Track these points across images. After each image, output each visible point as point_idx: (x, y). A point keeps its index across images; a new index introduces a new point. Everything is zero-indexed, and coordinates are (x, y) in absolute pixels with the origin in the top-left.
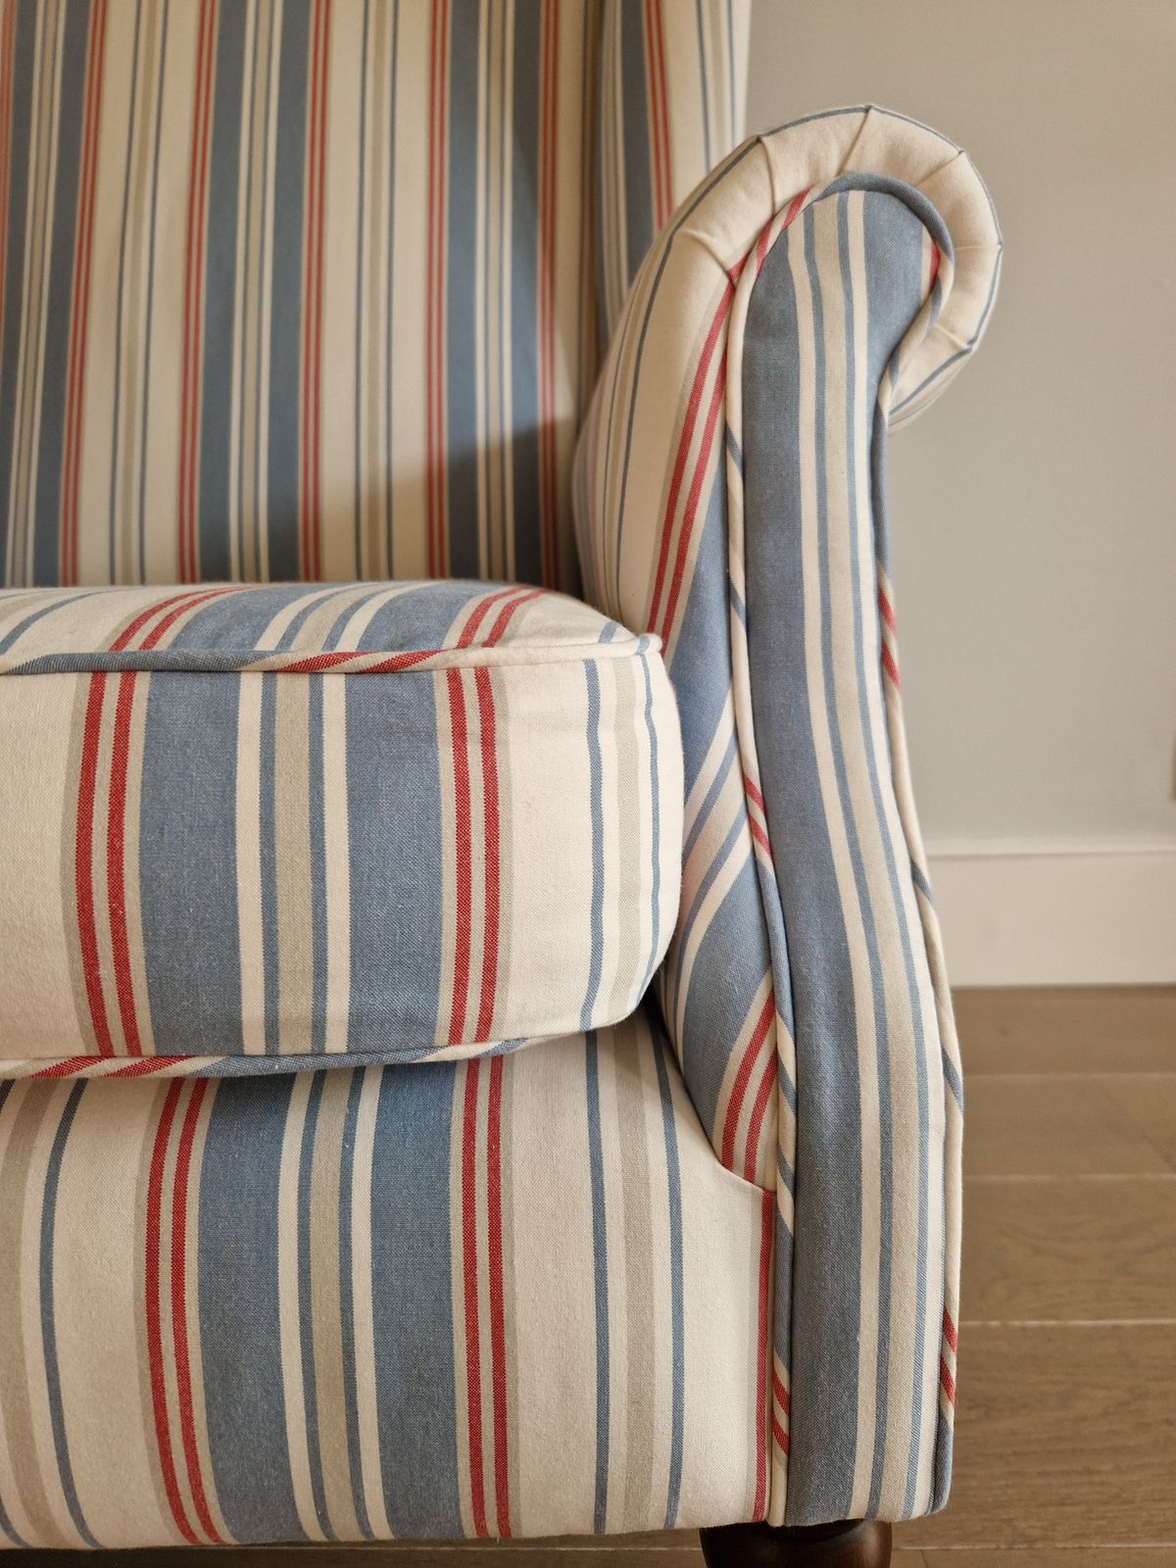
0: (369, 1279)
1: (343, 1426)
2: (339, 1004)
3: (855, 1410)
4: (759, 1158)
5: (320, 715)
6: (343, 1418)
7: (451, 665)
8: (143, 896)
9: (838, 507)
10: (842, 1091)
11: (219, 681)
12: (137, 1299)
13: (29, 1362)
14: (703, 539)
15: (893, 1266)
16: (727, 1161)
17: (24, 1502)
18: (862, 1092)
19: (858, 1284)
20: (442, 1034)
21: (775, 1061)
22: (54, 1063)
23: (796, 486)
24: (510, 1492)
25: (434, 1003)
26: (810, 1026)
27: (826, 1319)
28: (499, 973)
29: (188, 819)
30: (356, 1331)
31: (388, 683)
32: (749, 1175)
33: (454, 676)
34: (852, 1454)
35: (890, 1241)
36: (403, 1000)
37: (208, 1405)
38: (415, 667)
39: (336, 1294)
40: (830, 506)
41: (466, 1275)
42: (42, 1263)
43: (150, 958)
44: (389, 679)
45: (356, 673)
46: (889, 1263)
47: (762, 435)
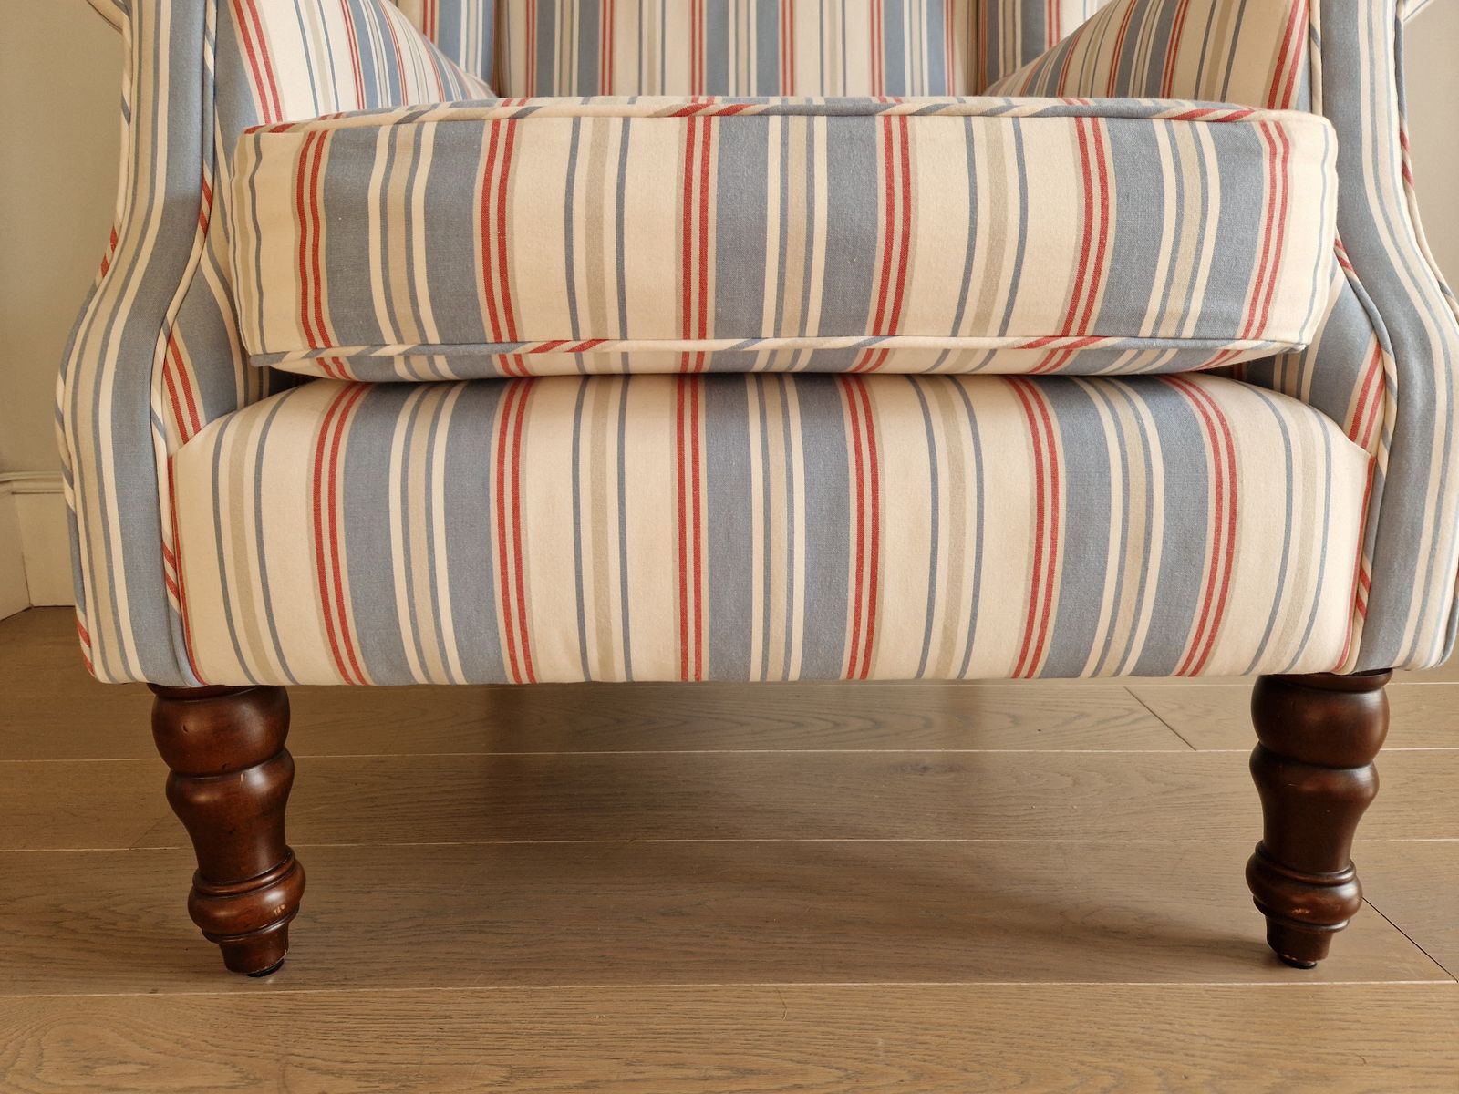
0: (1163, 489)
1: (1138, 578)
2: (1196, 306)
3: (1412, 587)
4: (1372, 434)
5: (1200, 141)
6: (1139, 572)
7: (1261, 119)
8: (1117, 232)
9: (1380, 77)
10: (1426, 391)
11: (1143, 122)
12: (1032, 498)
13: (967, 536)
14: (1300, 95)
15: (1445, 496)
16: (1352, 437)
17: (945, 627)
18: (1438, 392)
19: (1424, 508)
20: (1240, 333)
21: (1385, 377)
22: (1035, 339)
23: (1357, 63)
24: (1220, 626)
25: (1240, 310)
26: (1406, 356)
27: (1402, 530)
28: (1273, 298)
29: (1141, 191)
30: (1154, 519)
31: (1229, 126)
32: (1364, 445)
33: (1264, 125)
34: (1406, 616)
35: (1445, 480)
36: (1226, 307)
37: (1064, 563)
38: (1244, 118)
39: (1144, 498)
40: (1376, 77)
41: (1217, 488)
42: (978, 478)
43: (1112, 270)
44: (1230, 124)
45: (1214, 121)
46: (1443, 494)
47: (1335, 32)
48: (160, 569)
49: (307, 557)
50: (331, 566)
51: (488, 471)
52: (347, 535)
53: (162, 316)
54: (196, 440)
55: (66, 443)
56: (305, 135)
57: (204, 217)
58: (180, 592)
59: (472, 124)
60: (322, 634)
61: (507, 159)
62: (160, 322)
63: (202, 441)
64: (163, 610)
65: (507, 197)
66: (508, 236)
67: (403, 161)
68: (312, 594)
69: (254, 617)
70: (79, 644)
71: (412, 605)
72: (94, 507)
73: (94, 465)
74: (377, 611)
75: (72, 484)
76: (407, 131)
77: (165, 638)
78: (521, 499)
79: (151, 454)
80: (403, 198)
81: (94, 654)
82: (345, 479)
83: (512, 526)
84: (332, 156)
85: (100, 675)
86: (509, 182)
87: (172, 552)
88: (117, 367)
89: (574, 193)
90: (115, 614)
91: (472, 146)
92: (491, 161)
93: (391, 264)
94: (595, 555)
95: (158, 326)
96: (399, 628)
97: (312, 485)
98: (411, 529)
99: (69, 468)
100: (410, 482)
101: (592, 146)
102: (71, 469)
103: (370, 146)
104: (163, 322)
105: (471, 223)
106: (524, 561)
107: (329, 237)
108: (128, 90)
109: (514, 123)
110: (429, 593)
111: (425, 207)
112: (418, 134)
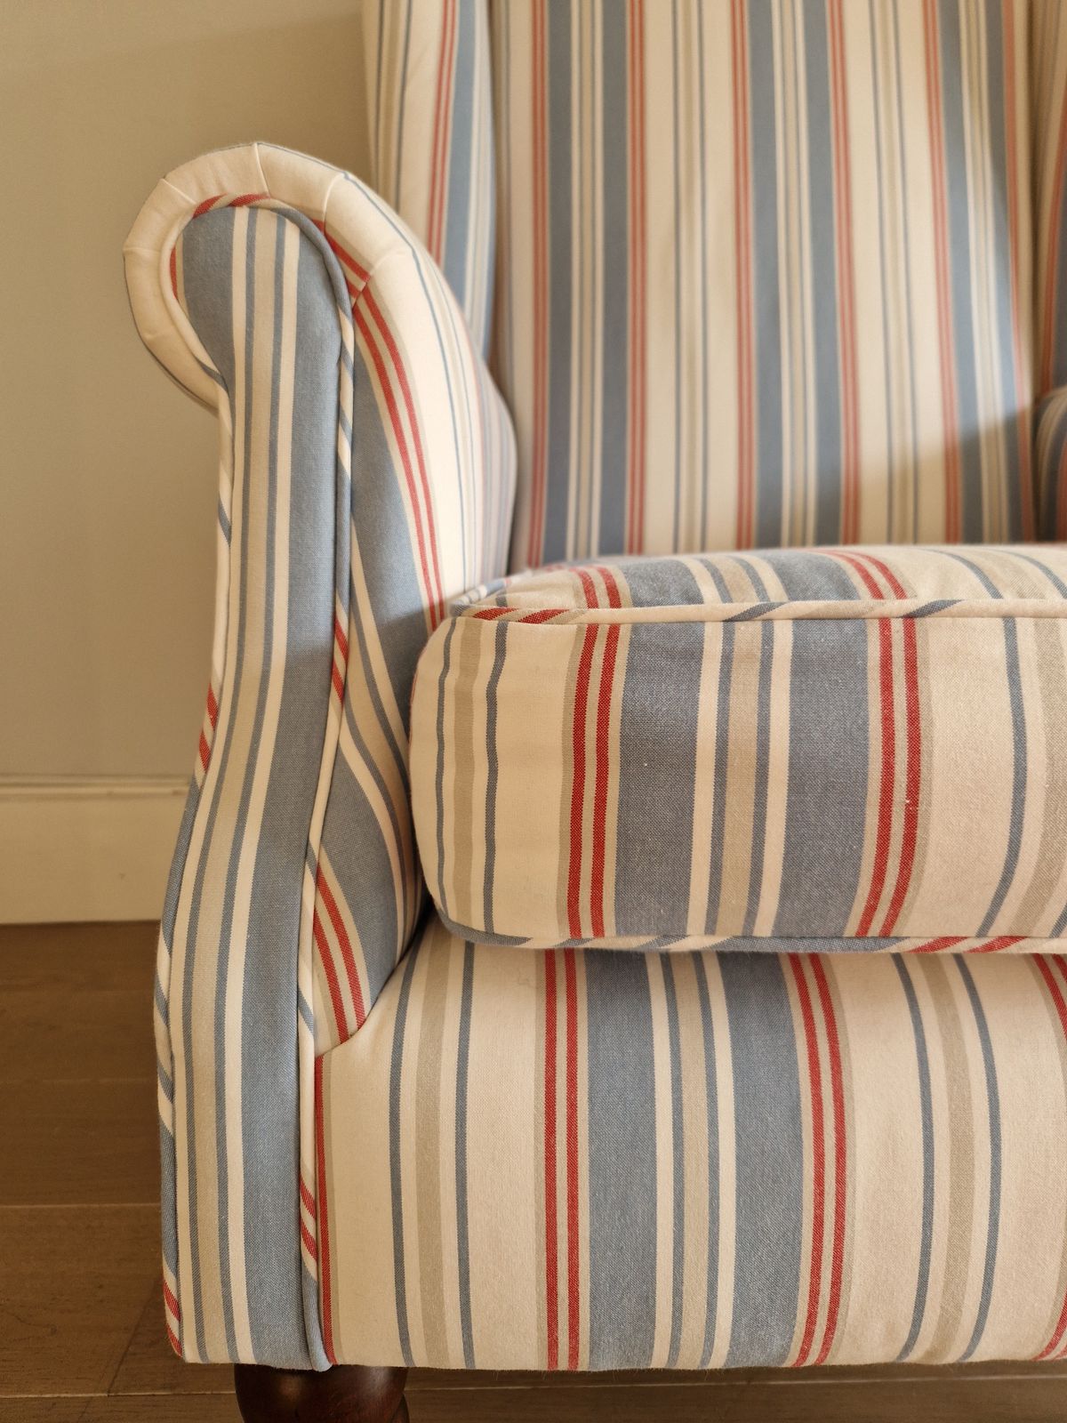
48: (293, 1218)
49: (532, 1226)
50: (566, 1239)
51: (798, 1097)
52: (593, 1195)
53: (304, 843)
54: (363, 1039)
55: (170, 1042)
56: (580, 629)
57: (339, 678)
58: (322, 1250)
59: (848, 628)
60: (539, 1329)
61: (912, 685)
62: (303, 852)
63: (370, 1040)
64: (293, 1276)
65: (923, 748)
66: (922, 808)
67: (743, 680)
68: (533, 1277)
69: (441, 1304)
70: (164, 1316)
71: (678, 1293)
72: (207, 1135)
73: (213, 1078)
74: (625, 1300)
75: (171, 1096)
76: (748, 633)
77: (292, 1314)
78: (848, 1141)
79: (294, 1058)
80: (754, 743)
81: (185, 1329)
82: (591, 1110)
83: (834, 1181)
84: (631, 669)
85: (191, 1355)
86: (923, 724)
87: (313, 1196)
88: (250, 931)
89: (1028, 745)
90: (226, 1283)
91: (850, 659)
92: (887, 687)
93: (728, 839)
94: (953, 1223)
95: (302, 860)
96: (653, 1321)
97: (542, 1120)
98: (687, 1186)
99: (169, 1073)
100: (686, 1116)
101: (1040, 667)
102: (173, 1074)
103: (693, 655)
104: (306, 853)
105: (864, 786)
106: (848, 1231)
107: (625, 789)
108: (228, 495)
109: (913, 625)
110: (705, 1277)
111: (791, 758)
112: (768, 640)
